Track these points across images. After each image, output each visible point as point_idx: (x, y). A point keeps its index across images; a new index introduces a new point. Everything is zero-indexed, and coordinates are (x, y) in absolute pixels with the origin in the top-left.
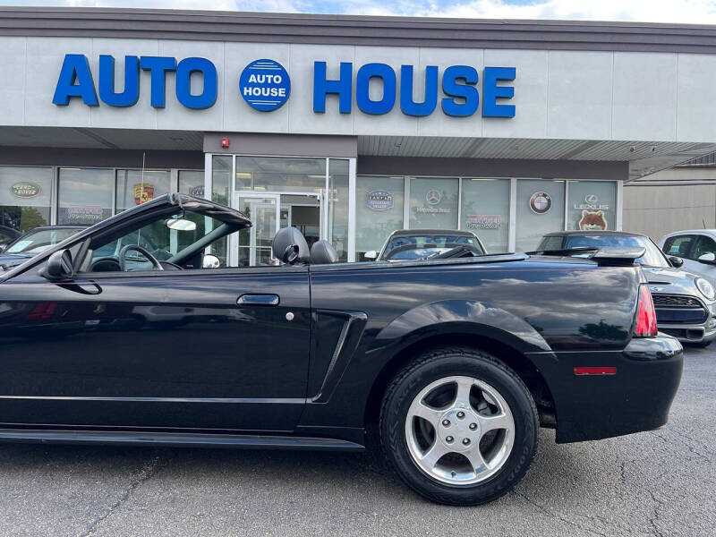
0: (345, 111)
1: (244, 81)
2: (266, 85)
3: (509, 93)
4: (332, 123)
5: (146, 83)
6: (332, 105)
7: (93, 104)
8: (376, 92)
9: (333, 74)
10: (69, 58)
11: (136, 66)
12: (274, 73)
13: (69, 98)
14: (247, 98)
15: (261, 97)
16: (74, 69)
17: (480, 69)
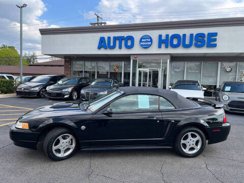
0: (167, 47)
1: (141, 41)
2: (146, 42)
3: (215, 40)
4: (163, 50)
5: (117, 43)
6: (163, 46)
7: (106, 48)
8: (175, 42)
9: (164, 38)
10: (101, 38)
11: (115, 39)
12: (148, 38)
13: (101, 47)
14: (141, 45)
15: (145, 45)
16: (102, 40)
17: (206, 34)
